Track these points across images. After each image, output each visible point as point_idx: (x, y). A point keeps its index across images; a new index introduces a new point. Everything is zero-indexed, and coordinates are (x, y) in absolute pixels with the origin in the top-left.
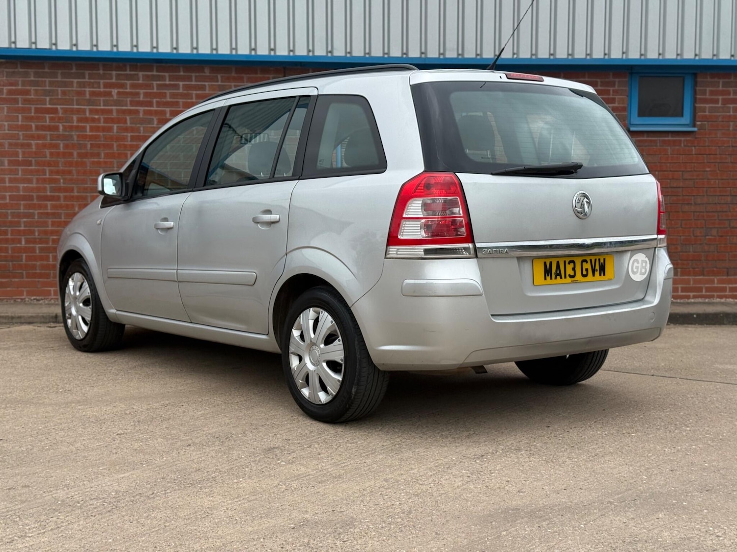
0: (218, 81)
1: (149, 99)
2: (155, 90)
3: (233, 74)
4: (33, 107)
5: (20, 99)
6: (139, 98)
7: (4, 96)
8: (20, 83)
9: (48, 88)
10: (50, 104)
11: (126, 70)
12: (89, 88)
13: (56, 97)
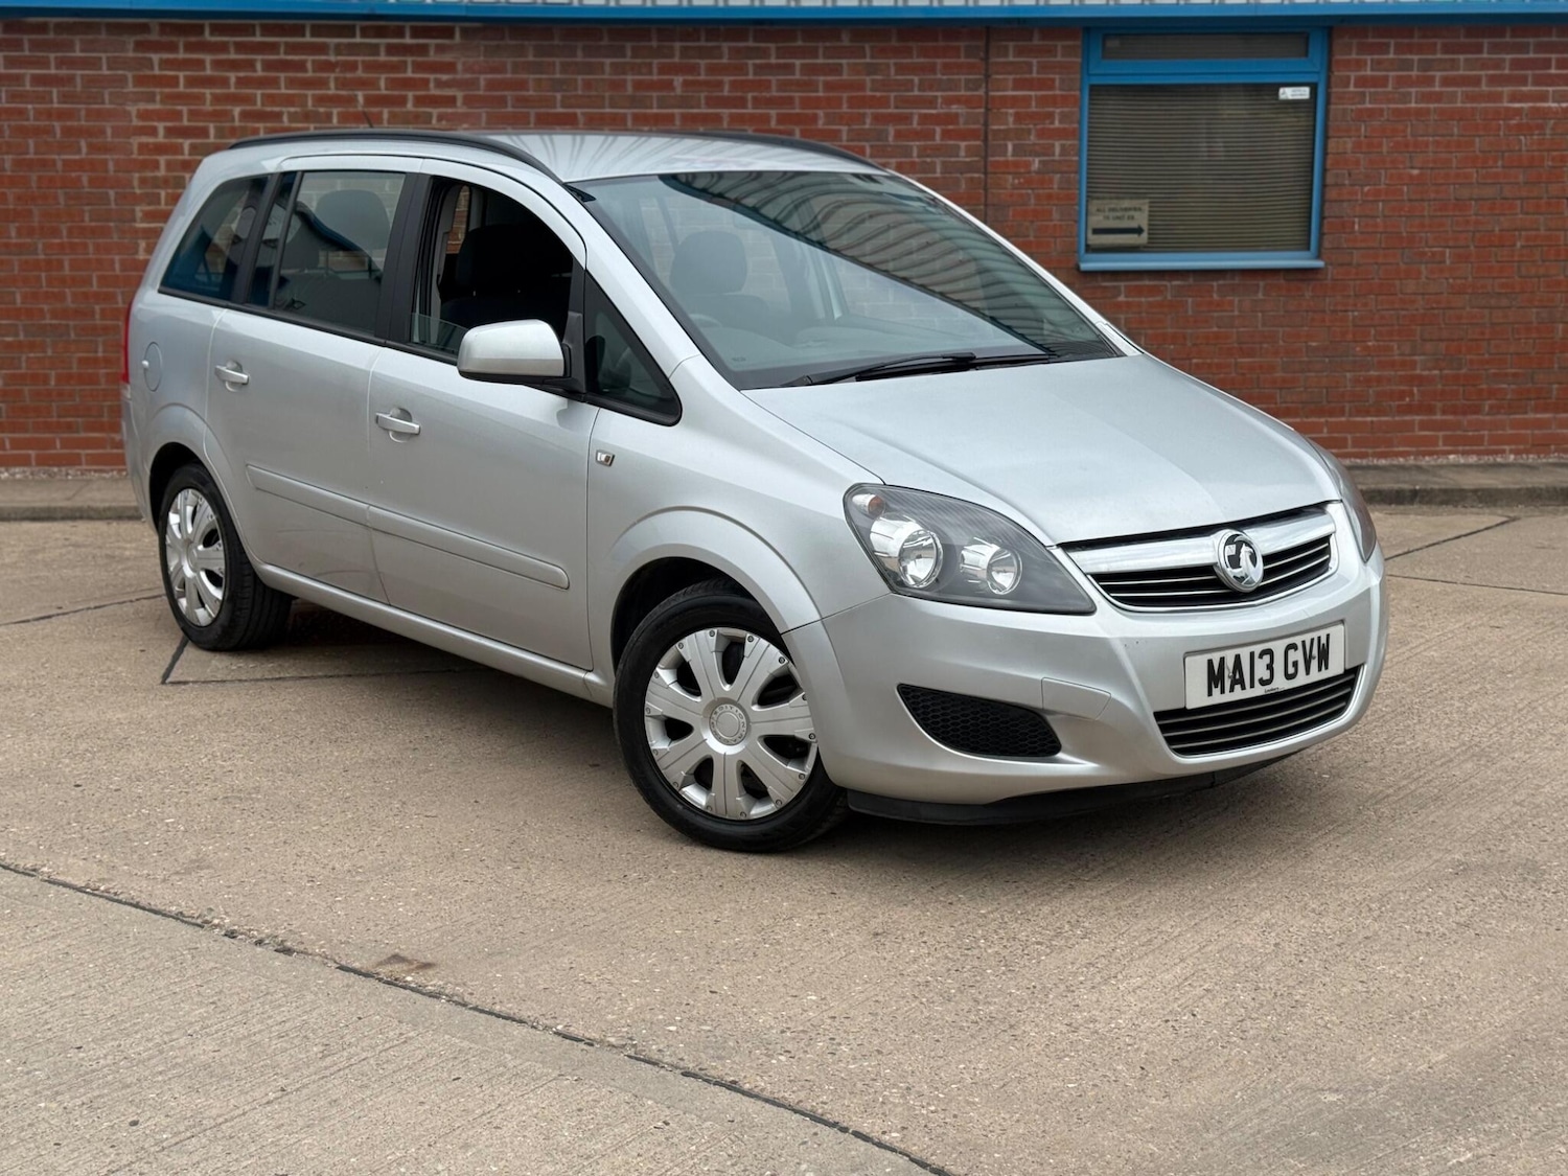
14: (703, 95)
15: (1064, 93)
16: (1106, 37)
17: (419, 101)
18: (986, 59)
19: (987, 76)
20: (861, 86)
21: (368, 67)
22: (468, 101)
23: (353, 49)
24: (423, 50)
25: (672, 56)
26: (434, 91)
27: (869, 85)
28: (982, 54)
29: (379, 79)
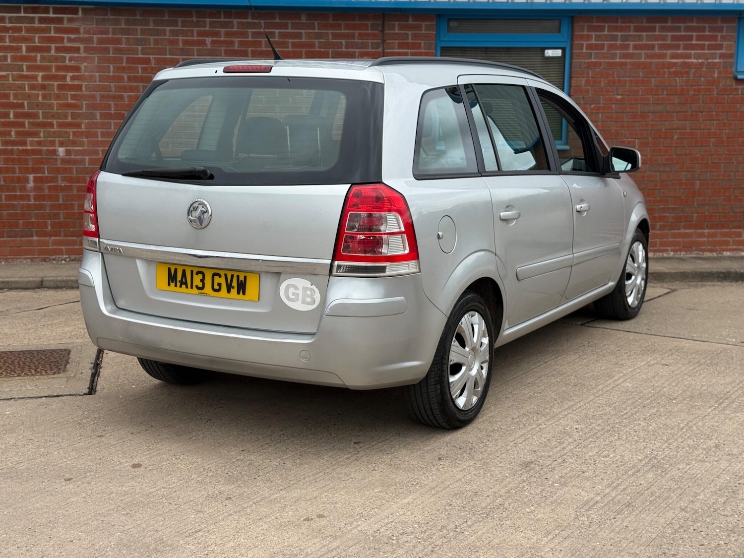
0: (314, 29)
1: (243, 48)
2: (250, 39)
3: (331, 21)
4: (125, 57)
5: (111, 48)
6: (234, 47)
7: (95, 45)
8: (111, 31)
9: (139, 36)
10: (141, 54)
11: (220, 18)
12: (183, 36)
13: (148, 46)
14: (223, 48)
15: (426, 51)
16: (449, 20)
17: (58, 49)
18: (383, 31)
19: (384, 41)
20: (313, 45)
21: (28, 30)
22: (87, 50)
23: (19, 20)
24: (60, 21)
25: (205, 27)
26: (67, 44)
27: (317, 45)
28: (380, 28)
29: (35, 37)
